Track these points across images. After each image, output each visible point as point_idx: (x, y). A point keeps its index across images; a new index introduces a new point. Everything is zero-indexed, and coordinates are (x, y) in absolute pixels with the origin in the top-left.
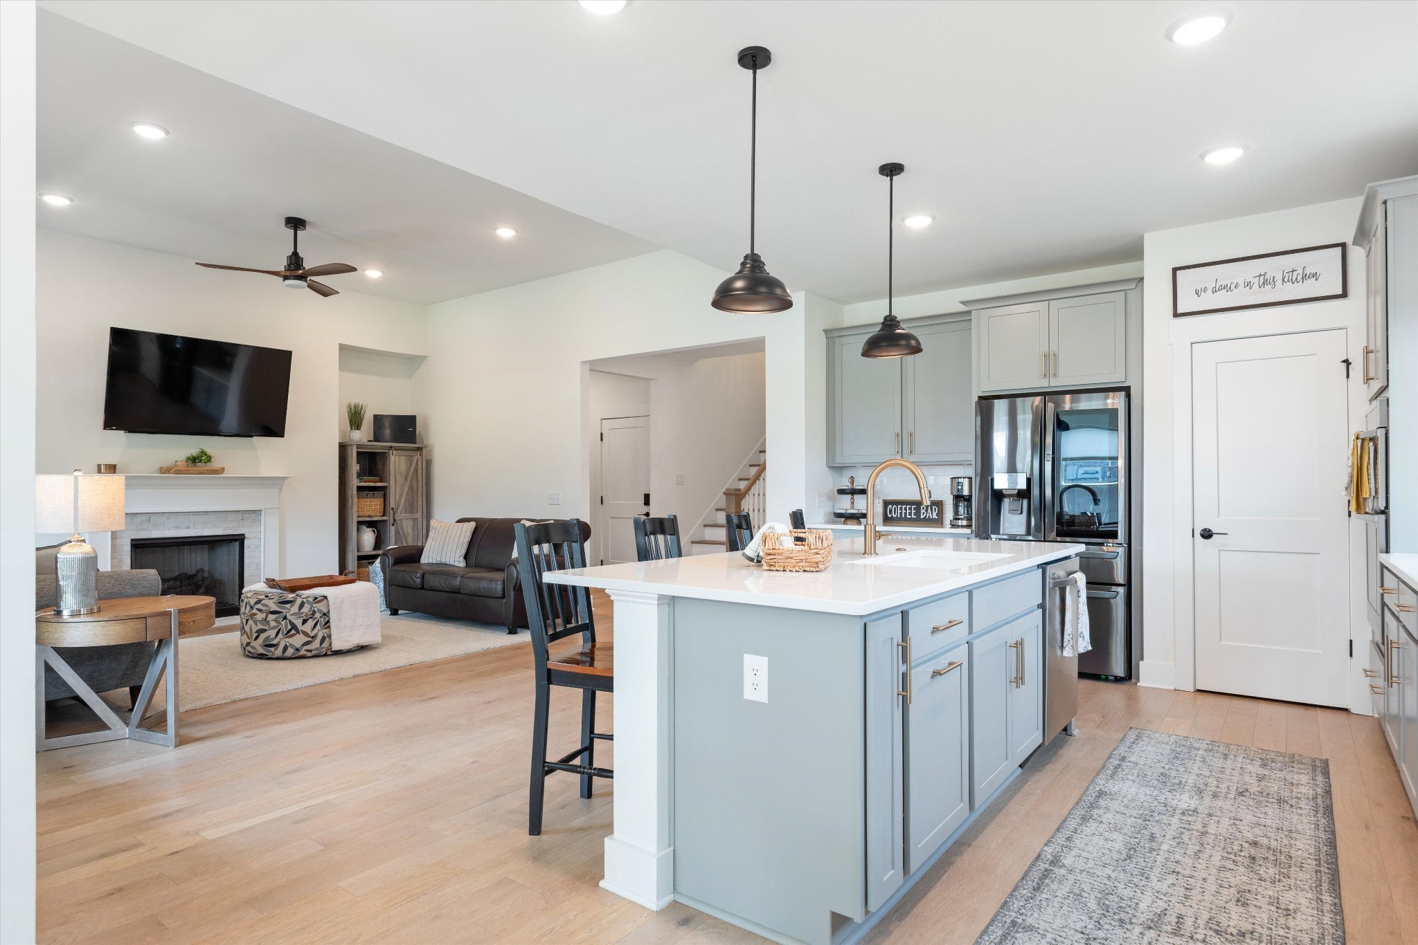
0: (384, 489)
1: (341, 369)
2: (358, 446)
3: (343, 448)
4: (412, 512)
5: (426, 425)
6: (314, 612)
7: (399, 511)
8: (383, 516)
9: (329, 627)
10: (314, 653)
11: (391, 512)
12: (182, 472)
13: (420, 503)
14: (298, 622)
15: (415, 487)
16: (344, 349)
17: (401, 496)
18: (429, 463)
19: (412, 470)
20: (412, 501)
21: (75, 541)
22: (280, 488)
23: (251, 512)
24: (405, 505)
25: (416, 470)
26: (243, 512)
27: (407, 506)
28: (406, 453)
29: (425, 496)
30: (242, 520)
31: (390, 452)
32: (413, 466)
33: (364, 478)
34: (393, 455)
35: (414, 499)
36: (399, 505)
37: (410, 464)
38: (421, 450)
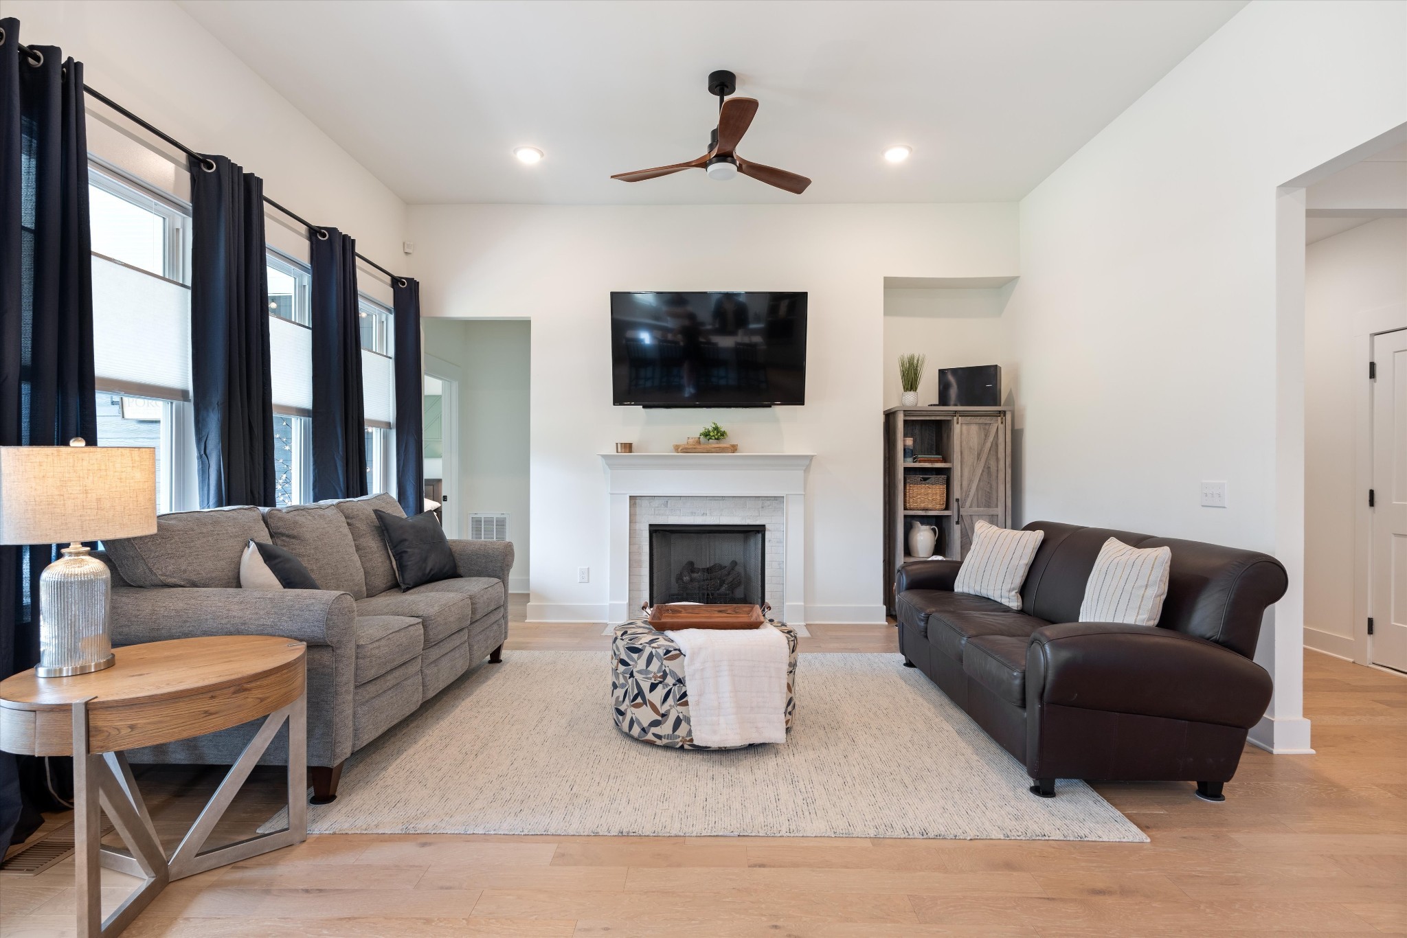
0: (946, 473)
1: (887, 312)
2: (906, 413)
3: (889, 416)
4: (988, 505)
5: (1016, 379)
6: (665, 675)
7: (968, 504)
8: (947, 508)
9: (686, 704)
10: (665, 741)
11: (955, 504)
12: (689, 451)
13: (1001, 494)
14: (646, 686)
15: (993, 469)
16: (891, 285)
17: (971, 481)
18: (1016, 437)
19: (988, 445)
20: (988, 490)
21: (70, 554)
22: (807, 470)
23: (772, 499)
24: (978, 495)
25: (995, 445)
26: (763, 499)
27: (980, 496)
28: (978, 420)
29: (1010, 483)
30: (762, 507)
31: (958, 419)
32: (991, 439)
33: (919, 456)
34: (958, 423)
35: (991, 487)
36: (969, 494)
37: (986, 436)
38: (1002, 415)
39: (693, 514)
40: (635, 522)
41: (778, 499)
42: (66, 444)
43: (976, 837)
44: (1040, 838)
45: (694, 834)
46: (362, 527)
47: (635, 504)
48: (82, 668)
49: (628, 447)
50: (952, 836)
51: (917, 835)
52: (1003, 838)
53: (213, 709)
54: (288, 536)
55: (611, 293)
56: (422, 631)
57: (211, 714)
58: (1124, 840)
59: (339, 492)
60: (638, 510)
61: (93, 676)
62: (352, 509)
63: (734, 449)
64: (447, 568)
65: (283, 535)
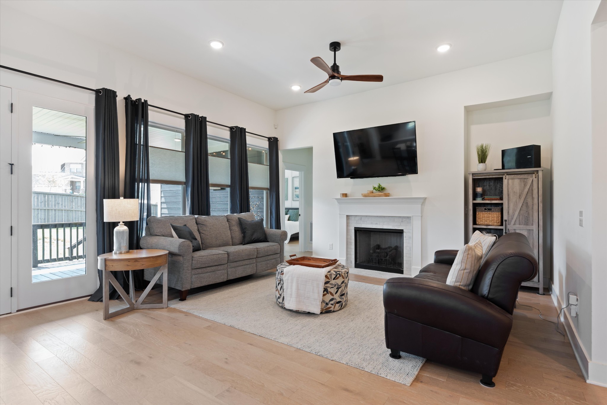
0: (500, 206)
4: (527, 224)
7: (513, 222)
8: (502, 225)
9: (284, 292)
13: (536, 218)
15: (530, 203)
16: (469, 110)
17: (514, 210)
19: (526, 190)
20: (526, 215)
21: (120, 225)
22: (423, 204)
23: (406, 217)
24: (519, 218)
25: (531, 190)
26: (402, 217)
27: (521, 219)
28: (519, 176)
29: (542, 212)
30: (402, 222)
31: (506, 176)
32: (528, 187)
33: (485, 197)
34: (506, 179)
35: (528, 214)
36: (513, 218)
37: (525, 185)
38: (536, 173)
39: (372, 223)
40: (349, 226)
41: (409, 218)
42: (119, 198)
43: (335, 360)
44: (360, 368)
45: (248, 331)
46: (234, 223)
47: (349, 218)
48: (121, 252)
49: (345, 195)
50: (326, 357)
51: (314, 353)
52: (345, 363)
53: (129, 265)
54: (202, 224)
55: (333, 133)
56: (227, 256)
57: (128, 266)
58: (397, 381)
59: (238, 212)
60: (350, 221)
61: (123, 254)
62: (232, 217)
63: (387, 195)
64: (261, 238)
65: (201, 224)
